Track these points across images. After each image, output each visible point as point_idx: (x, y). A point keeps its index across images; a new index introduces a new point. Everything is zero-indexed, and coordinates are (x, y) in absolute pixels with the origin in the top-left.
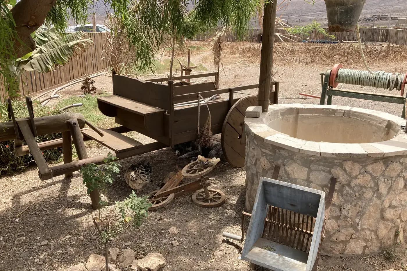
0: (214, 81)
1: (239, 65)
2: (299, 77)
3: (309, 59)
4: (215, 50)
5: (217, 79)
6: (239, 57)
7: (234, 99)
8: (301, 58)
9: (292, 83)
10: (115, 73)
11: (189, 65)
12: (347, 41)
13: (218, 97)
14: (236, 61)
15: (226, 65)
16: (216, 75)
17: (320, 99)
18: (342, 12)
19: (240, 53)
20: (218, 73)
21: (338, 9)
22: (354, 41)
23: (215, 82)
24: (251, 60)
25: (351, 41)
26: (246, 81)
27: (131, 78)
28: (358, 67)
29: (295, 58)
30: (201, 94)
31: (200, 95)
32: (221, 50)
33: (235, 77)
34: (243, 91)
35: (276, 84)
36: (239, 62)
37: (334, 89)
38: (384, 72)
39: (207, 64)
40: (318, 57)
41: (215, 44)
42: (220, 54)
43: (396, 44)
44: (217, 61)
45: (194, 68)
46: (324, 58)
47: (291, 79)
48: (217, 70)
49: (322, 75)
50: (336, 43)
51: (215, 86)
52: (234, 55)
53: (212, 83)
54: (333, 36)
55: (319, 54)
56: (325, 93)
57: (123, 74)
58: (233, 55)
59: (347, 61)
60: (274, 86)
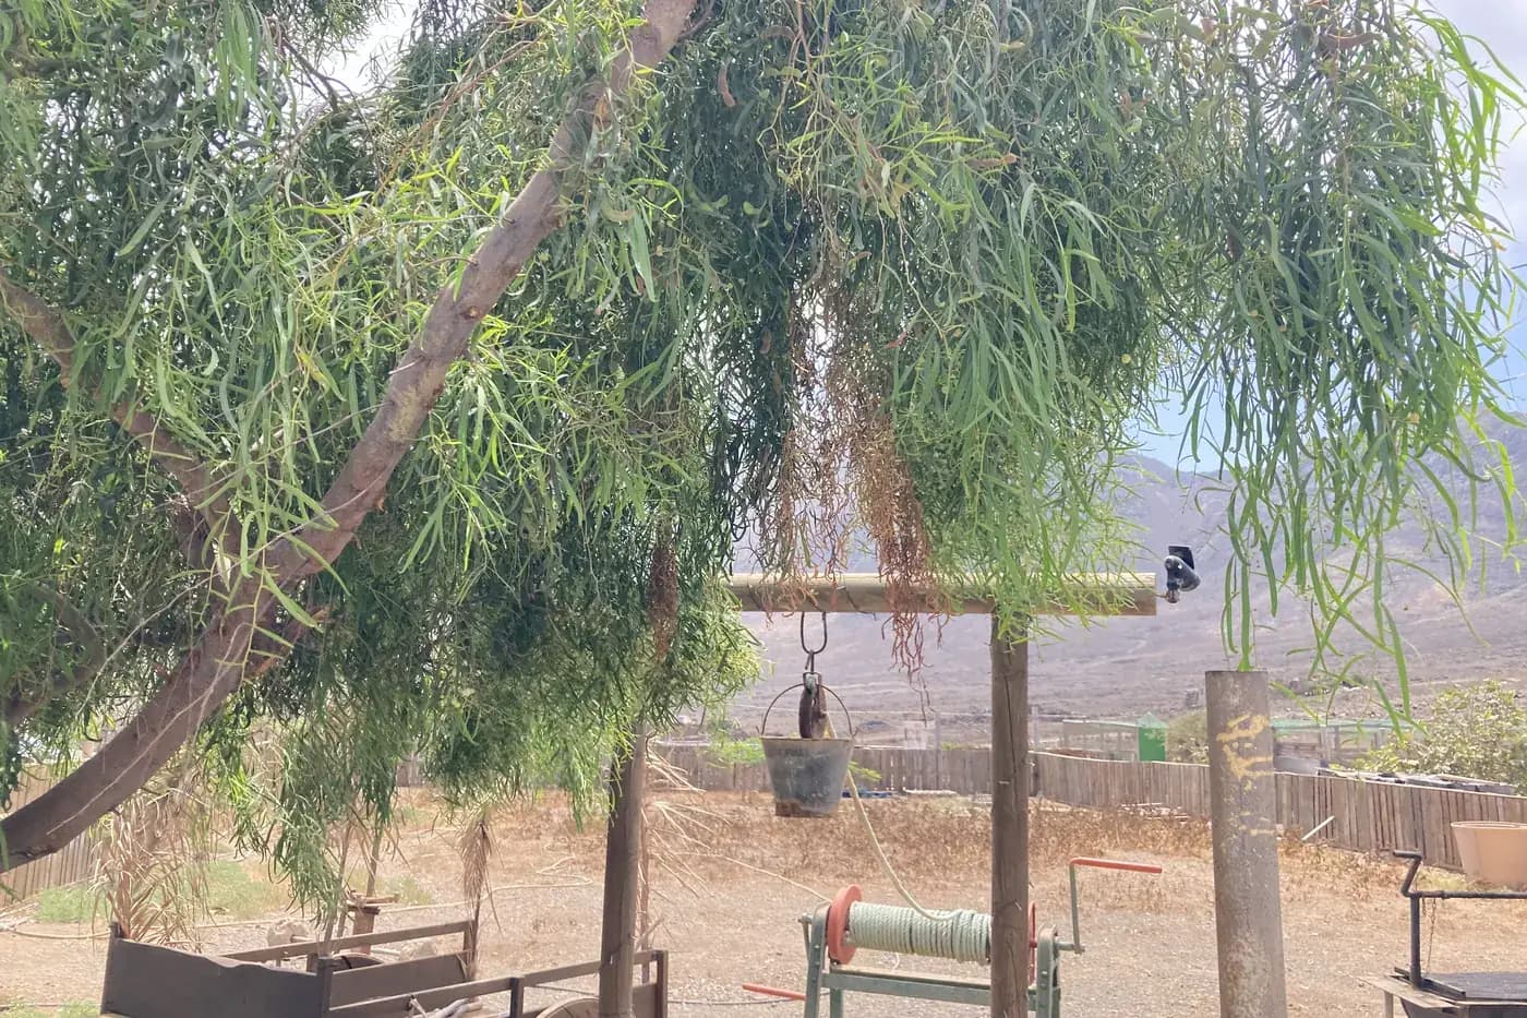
0: (461, 951)
1: (551, 880)
2: (760, 922)
3: (795, 856)
4: (470, 849)
5: (470, 943)
6: (552, 848)
7: (525, 1011)
8: (768, 853)
9: (734, 945)
10: (123, 935)
11: (370, 891)
12: (920, 792)
13: (471, 1005)
14: (540, 865)
15: (506, 881)
16: (470, 929)
17: (803, 1003)
18: (799, 772)
19: (555, 834)
20: (475, 923)
21: (790, 762)
22: (939, 792)
23: (464, 955)
24: (595, 859)
25: (932, 792)
26: (577, 940)
27: (176, 949)
28: (949, 884)
29: (749, 853)
30: (418, 997)
31: (414, 1002)
32: (489, 846)
33: (536, 927)
34: (564, 983)
35: (660, 957)
36: (553, 867)
37: (844, 968)
38: (972, 911)
39: (430, 877)
40: (826, 846)
41: (470, 831)
42: (485, 862)
43: (1067, 801)
44: (473, 885)
45: (391, 900)
46: (841, 853)
47: (732, 931)
48: (473, 911)
49: (805, 922)
50: (884, 796)
51: (464, 966)
52: (534, 842)
53: (454, 956)
54: (872, 772)
55: (828, 835)
56: (815, 982)
57: (152, 938)
58: (529, 842)
59: (917, 862)
60: (653, 965)
